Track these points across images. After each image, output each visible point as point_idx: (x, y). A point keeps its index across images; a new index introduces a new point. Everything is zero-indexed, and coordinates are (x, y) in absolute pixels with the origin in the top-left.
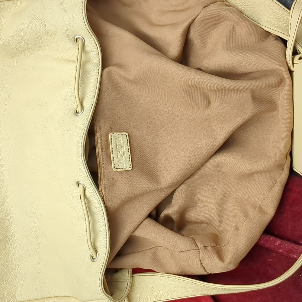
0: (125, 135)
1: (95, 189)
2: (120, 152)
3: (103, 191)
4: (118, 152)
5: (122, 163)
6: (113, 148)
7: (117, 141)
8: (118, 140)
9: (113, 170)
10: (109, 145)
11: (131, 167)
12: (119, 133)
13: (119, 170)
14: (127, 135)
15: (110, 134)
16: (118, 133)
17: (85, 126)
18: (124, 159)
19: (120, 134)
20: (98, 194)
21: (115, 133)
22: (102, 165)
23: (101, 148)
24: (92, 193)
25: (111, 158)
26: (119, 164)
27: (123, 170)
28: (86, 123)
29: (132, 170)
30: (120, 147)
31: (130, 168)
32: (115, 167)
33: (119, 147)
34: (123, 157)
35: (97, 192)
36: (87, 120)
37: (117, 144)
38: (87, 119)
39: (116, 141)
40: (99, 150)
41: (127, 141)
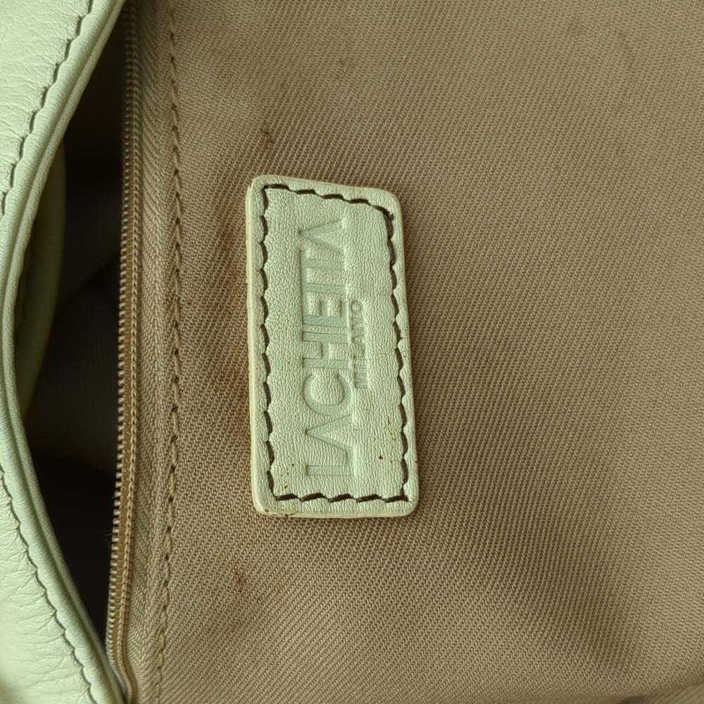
0: (379, 213)
1: (73, 635)
2: (331, 351)
3: (139, 661)
4: (313, 353)
5: (335, 446)
6: (271, 308)
7: (309, 253)
8: (321, 246)
9: (260, 508)
10: (240, 273)
11: (411, 489)
12: (331, 188)
13: (311, 510)
14: (393, 207)
15: (257, 182)
16: (322, 188)
17: (41, 85)
18: (355, 419)
19: (339, 197)
20: (91, 673)
21: (295, 184)
22: (159, 447)
23: (172, 302)
24: (43, 656)
25: (244, 395)
26: (312, 461)
27: (341, 510)
28: (57, 55)
29: (413, 515)
30: (330, 309)
31: (402, 497)
32: (271, 485)
33: (321, 306)
34: (353, 395)
35: (82, 652)
36: (66, 37)
37: (309, 275)
38: (72, 29)
39: (300, 253)
40: (147, 311)
41: (387, 259)
